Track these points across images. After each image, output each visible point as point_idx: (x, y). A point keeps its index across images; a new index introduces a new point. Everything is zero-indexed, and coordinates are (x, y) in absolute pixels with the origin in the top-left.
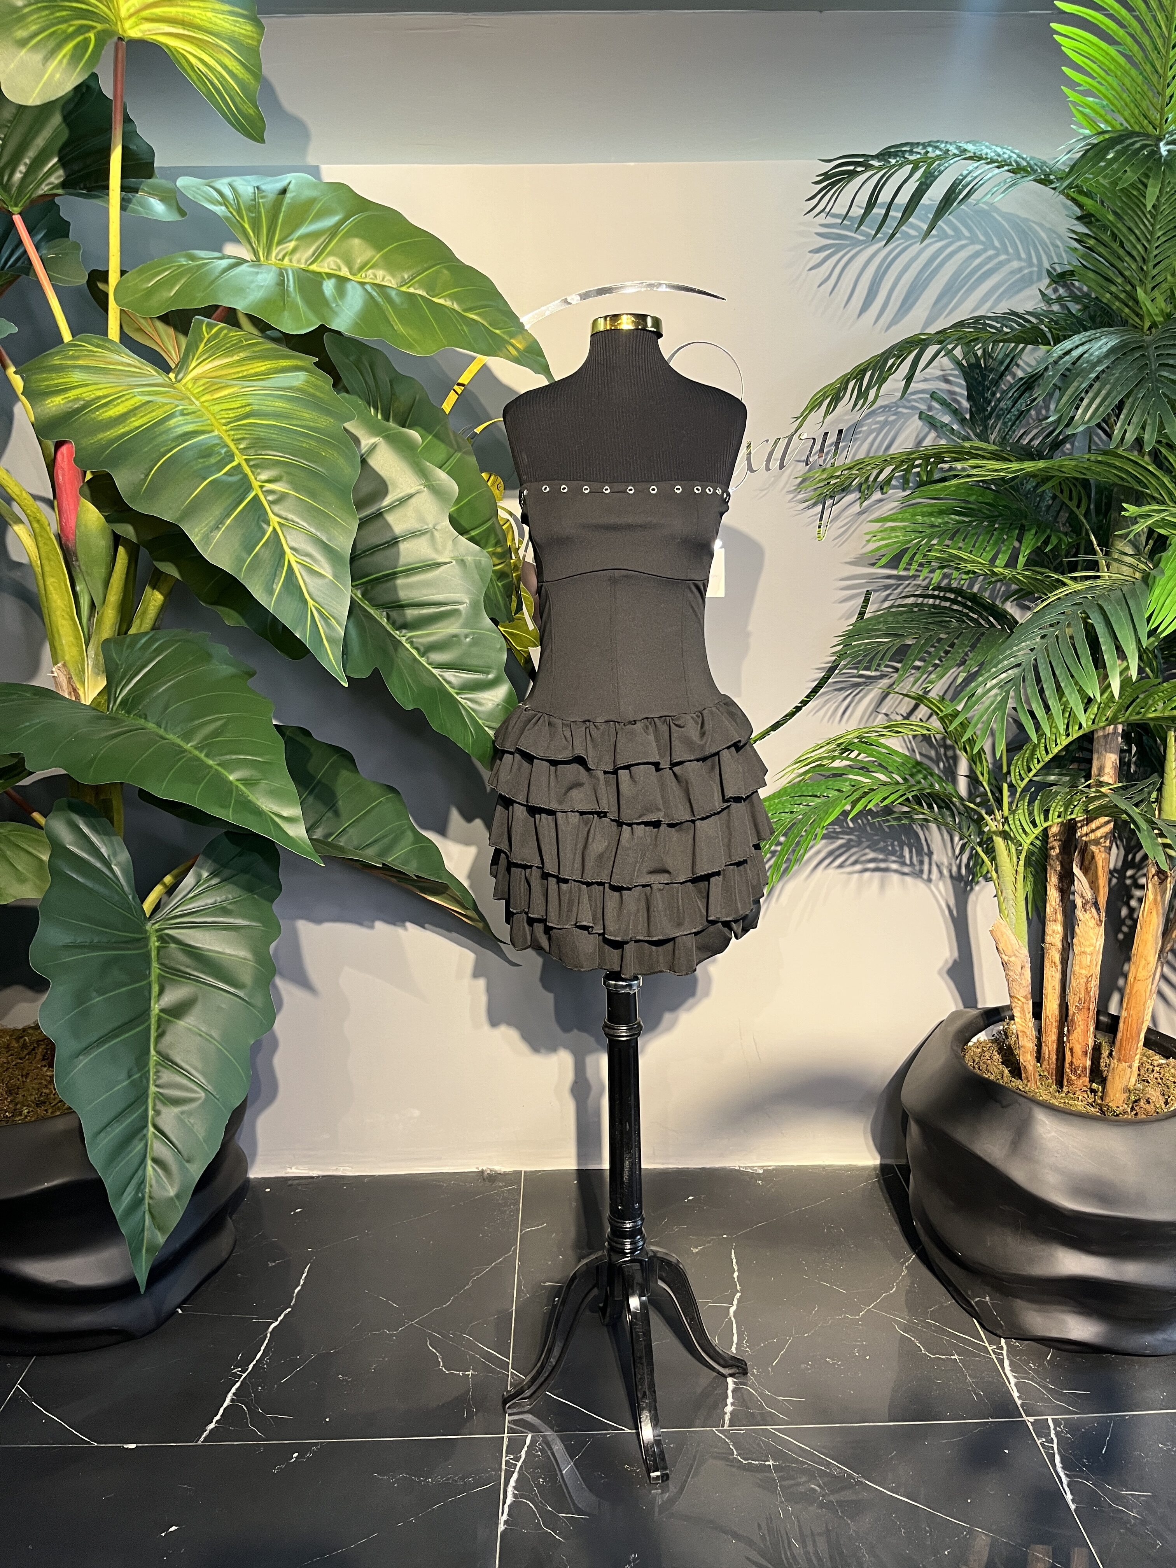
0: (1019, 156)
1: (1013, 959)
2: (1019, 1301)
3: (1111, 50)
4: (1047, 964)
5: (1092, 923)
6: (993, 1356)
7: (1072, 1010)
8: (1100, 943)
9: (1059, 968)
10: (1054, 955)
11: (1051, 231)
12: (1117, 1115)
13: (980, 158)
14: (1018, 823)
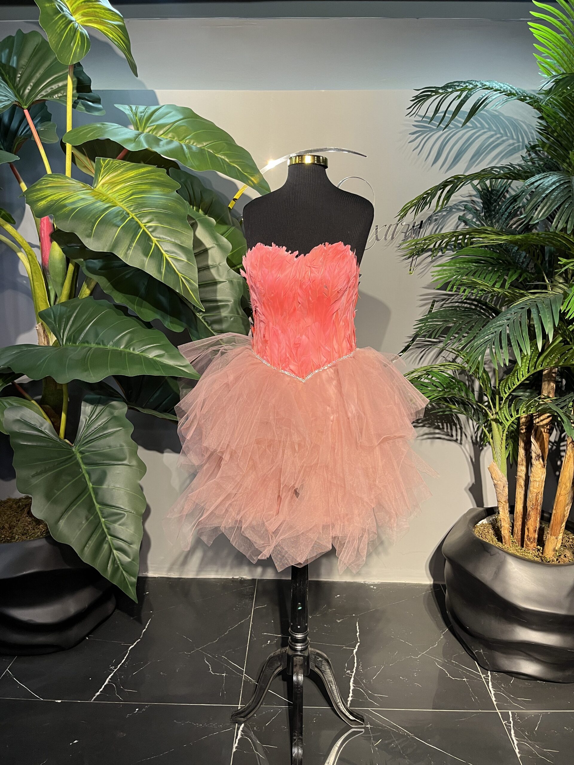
0: (511, 88)
1: (499, 482)
2: (497, 652)
3: (559, 36)
4: (518, 486)
5: (540, 466)
6: (484, 680)
7: (529, 509)
8: (544, 476)
9: (524, 488)
10: (521, 482)
11: (528, 126)
12: (549, 562)
13: (492, 89)
14: (503, 415)
